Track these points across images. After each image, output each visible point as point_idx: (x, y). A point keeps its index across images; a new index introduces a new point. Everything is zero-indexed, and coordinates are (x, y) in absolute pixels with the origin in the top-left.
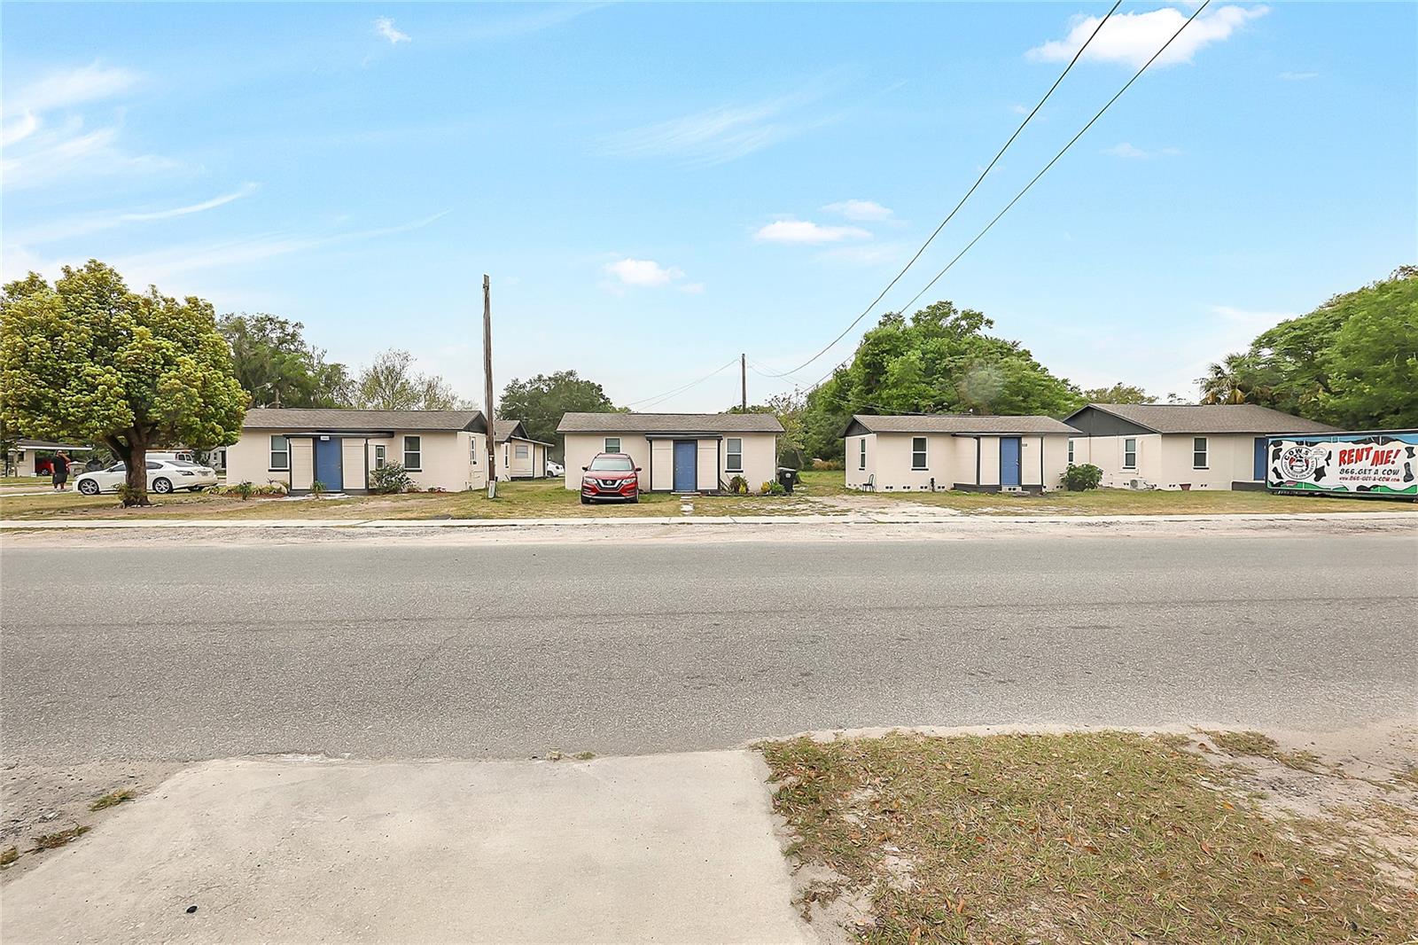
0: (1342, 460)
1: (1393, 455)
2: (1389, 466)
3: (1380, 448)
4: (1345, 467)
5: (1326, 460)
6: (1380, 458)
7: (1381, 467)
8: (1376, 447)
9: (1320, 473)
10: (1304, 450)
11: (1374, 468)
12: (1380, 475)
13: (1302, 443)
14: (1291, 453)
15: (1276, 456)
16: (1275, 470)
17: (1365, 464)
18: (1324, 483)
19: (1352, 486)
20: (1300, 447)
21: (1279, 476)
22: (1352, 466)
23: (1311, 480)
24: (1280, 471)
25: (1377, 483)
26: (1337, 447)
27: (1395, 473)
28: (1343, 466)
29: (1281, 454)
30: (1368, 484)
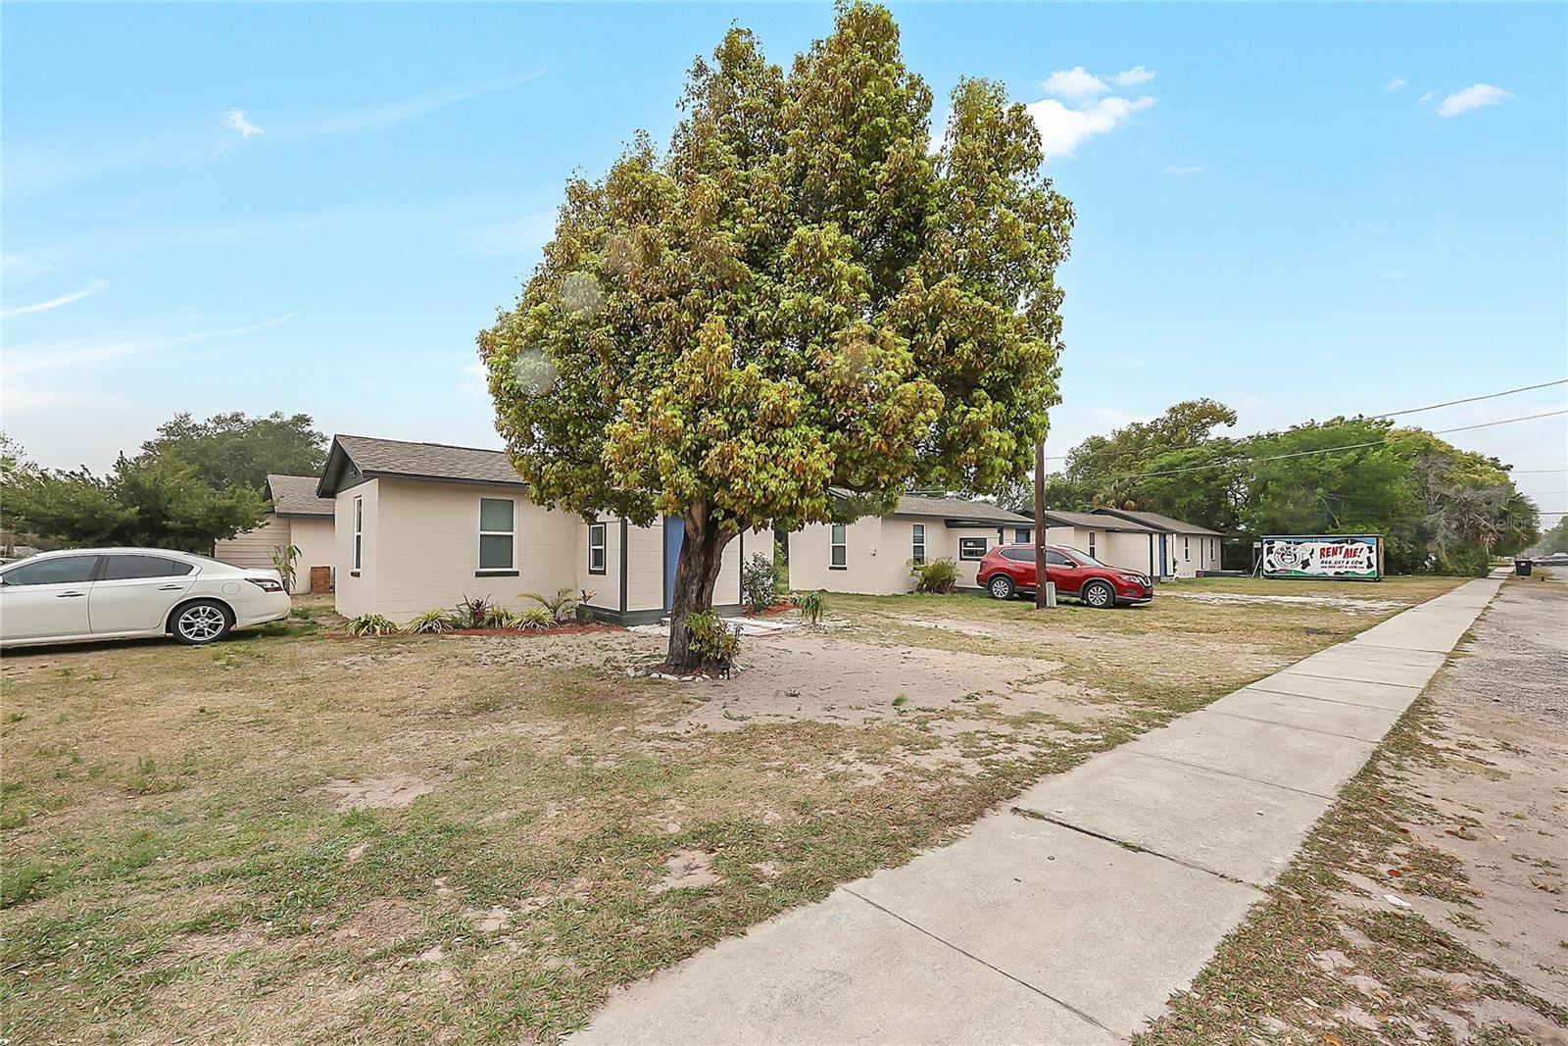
0: (1322, 555)
1: (1358, 551)
2: (1356, 559)
3: (1350, 547)
4: (1325, 559)
5: (1311, 554)
6: (1348, 553)
7: (1350, 560)
8: (1346, 546)
9: (1306, 564)
10: (1292, 548)
11: (1346, 560)
12: (1350, 564)
13: (1290, 543)
14: (1282, 549)
15: (1270, 551)
16: (1269, 561)
17: (1339, 557)
18: (1308, 570)
19: (1331, 573)
20: (1289, 545)
21: (1273, 566)
22: (1329, 559)
23: (1299, 569)
24: (1273, 562)
25: (1348, 569)
26: (1318, 546)
27: (1361, 563)
28: (1323, 559)
29: (1274, 550)
30: (1342, 571)
